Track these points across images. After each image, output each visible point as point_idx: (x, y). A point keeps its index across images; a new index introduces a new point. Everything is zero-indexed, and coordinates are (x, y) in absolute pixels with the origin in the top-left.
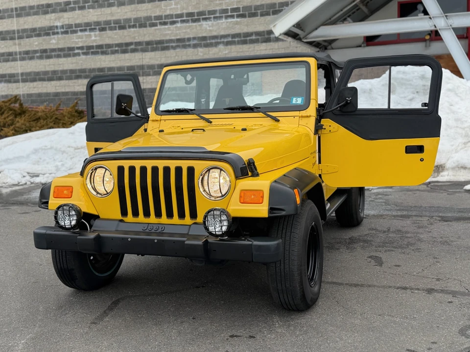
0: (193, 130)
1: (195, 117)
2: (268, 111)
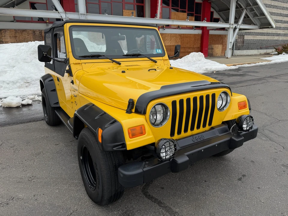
0: (149, 70)
2: (150, 57)
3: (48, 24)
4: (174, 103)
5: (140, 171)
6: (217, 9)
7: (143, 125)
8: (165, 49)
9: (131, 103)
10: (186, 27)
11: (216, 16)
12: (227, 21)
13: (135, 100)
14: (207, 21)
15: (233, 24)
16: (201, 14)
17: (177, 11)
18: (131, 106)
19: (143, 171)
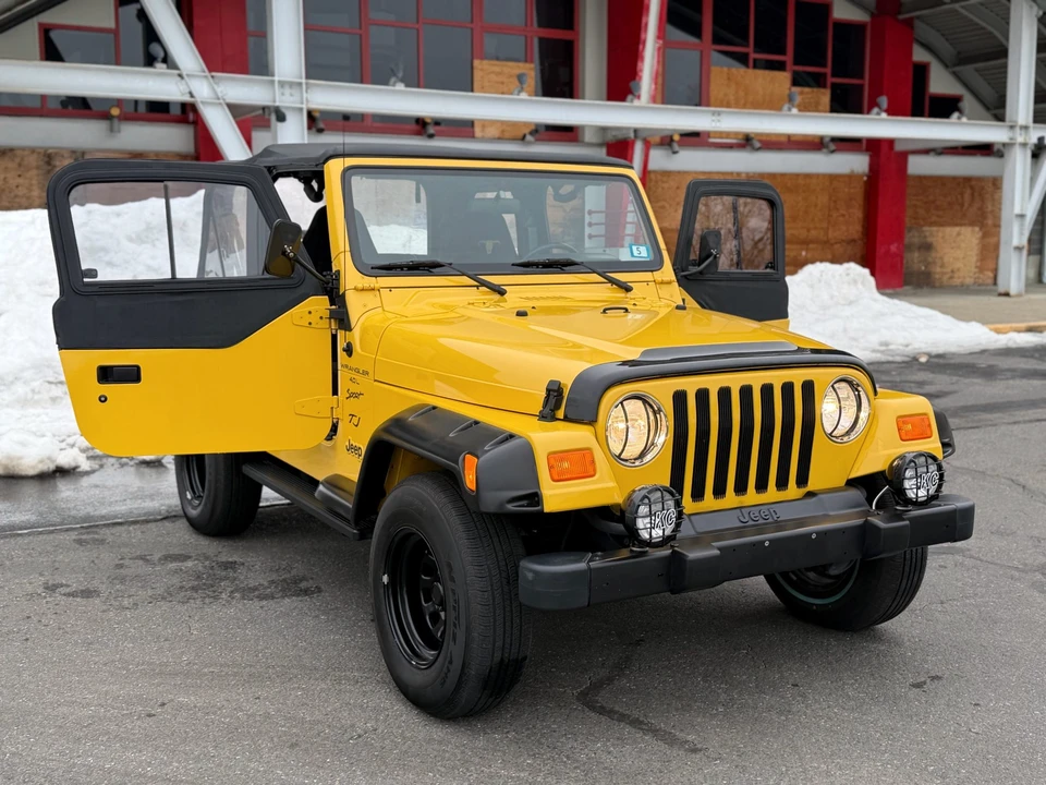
0: (604, 311)
1: (465, 280)
2: (606, 271)
3: (116, 122)
4: (680, 398)
5: (582, 566)
6: (946, 48)
7: (589, 450)
8: (662, 245)
9: (554, 393)
10: (784, 139)
11: (941, 83)
12: (996, 109)
13: (566, 385)
14: (894, 111)
15: (1026, 128)
16: (861, 77)
17: (743, 59)
18: (553, 401)
19: (590, 569)
